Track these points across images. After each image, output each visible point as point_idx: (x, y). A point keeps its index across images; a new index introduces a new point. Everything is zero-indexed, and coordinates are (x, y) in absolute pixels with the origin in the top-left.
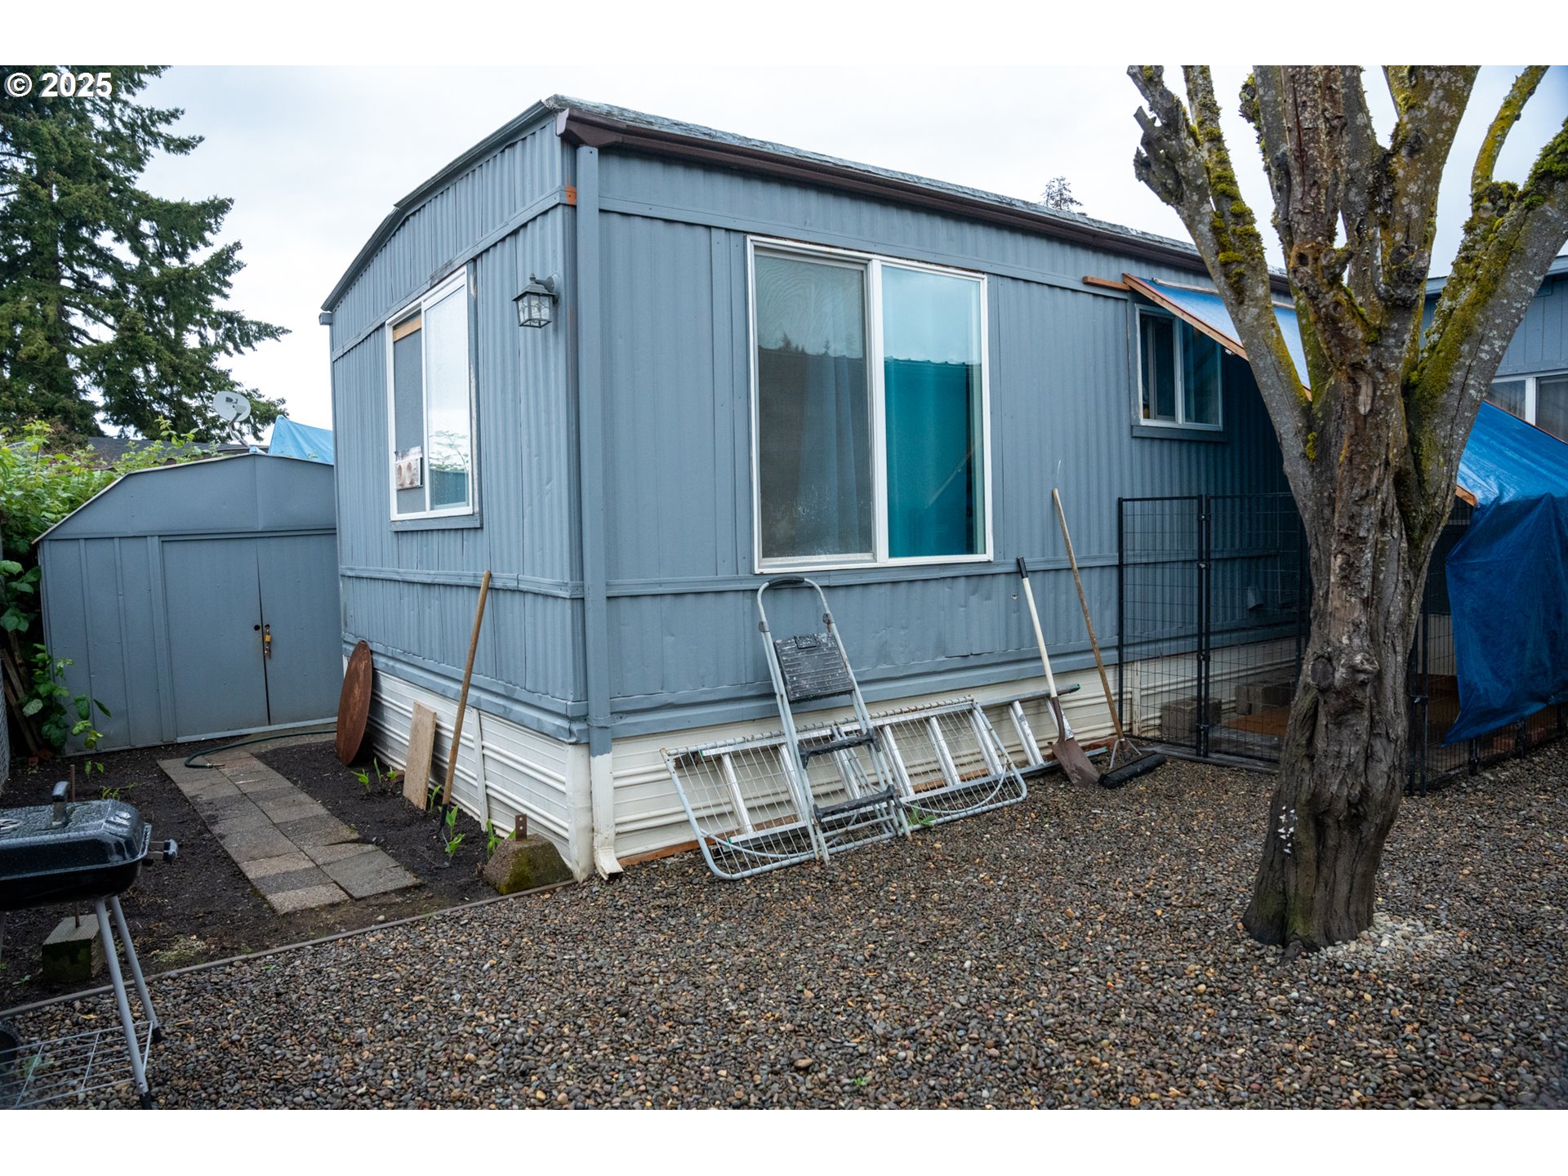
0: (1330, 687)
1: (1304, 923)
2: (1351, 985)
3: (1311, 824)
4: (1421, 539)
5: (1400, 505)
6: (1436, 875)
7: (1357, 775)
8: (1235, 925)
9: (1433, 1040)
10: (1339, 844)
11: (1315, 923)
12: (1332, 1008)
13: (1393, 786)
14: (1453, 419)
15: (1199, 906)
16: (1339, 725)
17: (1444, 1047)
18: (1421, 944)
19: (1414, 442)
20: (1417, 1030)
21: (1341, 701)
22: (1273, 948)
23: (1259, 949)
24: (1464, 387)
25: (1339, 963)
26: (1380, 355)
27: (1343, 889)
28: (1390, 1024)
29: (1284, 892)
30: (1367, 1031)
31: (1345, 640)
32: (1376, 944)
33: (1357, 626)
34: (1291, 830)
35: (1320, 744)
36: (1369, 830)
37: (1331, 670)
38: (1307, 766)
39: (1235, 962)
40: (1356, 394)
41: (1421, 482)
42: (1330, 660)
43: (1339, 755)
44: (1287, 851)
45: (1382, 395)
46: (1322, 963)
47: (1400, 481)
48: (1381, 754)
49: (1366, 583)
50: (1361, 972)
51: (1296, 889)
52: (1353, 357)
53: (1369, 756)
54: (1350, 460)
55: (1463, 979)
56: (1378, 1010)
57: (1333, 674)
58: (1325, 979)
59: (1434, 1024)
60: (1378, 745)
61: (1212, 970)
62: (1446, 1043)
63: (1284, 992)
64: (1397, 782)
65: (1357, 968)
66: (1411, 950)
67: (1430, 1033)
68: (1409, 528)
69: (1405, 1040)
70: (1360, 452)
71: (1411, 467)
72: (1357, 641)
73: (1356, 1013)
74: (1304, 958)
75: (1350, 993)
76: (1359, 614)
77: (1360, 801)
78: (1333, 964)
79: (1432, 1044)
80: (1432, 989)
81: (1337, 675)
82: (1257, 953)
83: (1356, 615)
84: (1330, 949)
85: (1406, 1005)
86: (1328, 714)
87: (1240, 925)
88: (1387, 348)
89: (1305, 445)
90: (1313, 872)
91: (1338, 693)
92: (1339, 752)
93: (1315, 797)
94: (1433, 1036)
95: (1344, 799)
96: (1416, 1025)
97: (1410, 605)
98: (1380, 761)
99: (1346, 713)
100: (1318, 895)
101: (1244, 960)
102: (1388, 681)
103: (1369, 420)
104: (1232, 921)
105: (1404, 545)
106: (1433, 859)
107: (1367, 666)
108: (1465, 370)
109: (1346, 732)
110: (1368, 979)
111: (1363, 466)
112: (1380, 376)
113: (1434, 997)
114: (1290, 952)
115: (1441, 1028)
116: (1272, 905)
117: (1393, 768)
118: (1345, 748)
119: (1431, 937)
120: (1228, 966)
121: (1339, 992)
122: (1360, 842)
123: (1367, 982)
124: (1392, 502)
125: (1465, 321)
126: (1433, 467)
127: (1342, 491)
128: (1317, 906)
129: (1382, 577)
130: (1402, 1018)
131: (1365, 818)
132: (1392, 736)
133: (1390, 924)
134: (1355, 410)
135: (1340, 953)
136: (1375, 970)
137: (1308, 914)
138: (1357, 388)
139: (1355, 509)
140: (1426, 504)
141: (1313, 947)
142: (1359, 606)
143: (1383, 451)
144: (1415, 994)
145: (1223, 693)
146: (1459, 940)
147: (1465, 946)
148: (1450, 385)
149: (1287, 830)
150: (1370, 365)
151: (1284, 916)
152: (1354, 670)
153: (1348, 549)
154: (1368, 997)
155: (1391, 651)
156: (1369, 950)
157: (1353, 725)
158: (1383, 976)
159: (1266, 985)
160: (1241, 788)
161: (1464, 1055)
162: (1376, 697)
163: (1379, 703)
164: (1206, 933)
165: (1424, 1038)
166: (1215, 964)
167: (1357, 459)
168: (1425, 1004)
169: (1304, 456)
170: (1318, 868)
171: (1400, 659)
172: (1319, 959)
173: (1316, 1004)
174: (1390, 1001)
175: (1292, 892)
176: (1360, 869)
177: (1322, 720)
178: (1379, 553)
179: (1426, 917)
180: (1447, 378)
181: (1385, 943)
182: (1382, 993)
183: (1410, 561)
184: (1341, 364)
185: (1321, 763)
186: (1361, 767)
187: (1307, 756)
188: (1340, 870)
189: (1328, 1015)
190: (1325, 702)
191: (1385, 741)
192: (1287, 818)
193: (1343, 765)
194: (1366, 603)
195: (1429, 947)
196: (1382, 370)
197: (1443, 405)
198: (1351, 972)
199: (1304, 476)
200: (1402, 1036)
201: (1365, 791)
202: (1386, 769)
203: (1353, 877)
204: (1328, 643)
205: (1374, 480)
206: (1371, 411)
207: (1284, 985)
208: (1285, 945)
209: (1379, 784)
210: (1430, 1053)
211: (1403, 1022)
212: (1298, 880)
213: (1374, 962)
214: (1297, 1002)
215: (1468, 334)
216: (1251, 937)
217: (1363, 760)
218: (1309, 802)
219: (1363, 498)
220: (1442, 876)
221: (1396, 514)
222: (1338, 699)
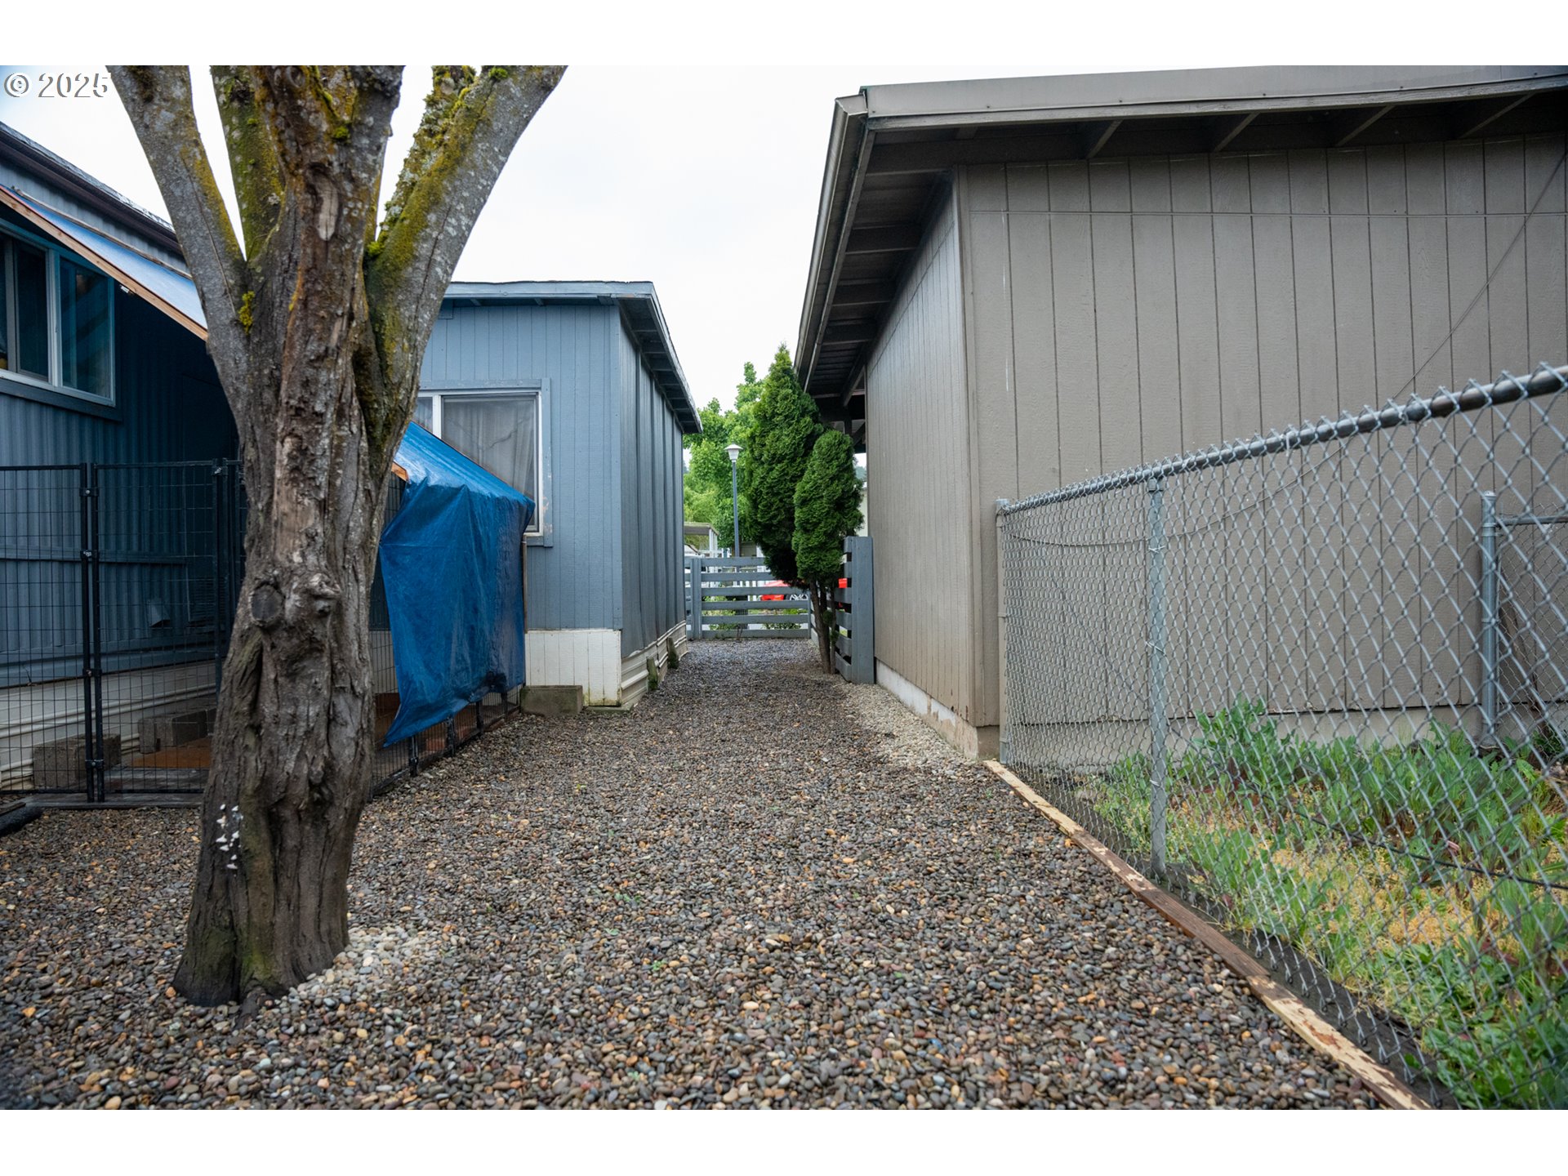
0: (280, 622)
1: (264, 962)
2: (337, 1025)
3: (263, 823)
4: (384, 440)
5: (360, 392)
6: (402, 876)
7: (318, 746)
8: (162, 994)
9: (451, 1059)
10: (301, 843)
11: (279, 957)
12: (320, 1062)
13: (363, 756)
14: (418, 299)
15: (102, 983)
16: (292, 676)
17: (465, 1063)
18: (408, 952)
19: (375, 318)
20: (430, 1054)
21: (295, 641)
22: (224, 1009)
23: (202, 1016)
24: (430, 263)
25: (317, 1002)
26: (350, 159)
27: (310, 903)
28: (397, 1058)
29: (232, 927)
30: (372, 1078)
31: (297, 558)
32: (357, 965)
33: (312, 538)
34: (236, 835)
35: (268, 708)
36: (336, 818)
37: (279, 598)
38: (251, 741)
39: (167, 1045)
40: (316, 210)
41: (384, 368)
42: (276, 586)
43: (294, 719)
44: (232, 866)
45: (349, 216)
46: (295, 1008)
47: (359, 362)
48: (345, 715)
49: (322, 479)
50: (347, 1004)
51: (249, 918)
52: (314, 154)
53: (332, 719)
54: (305, 303)
55: (461, 976)
56: (379, 1045)
57: (283, 604)
58: (303, 1028)
59: (447, 1039)
60: (342, 704)
61: (129, 1069)
62: (465, 1057)
63: (249, 1064)
64: (367, 751)
65: (341, 1001)
66: (398, 961)
67: (446, 1051)
68: (370, 425)
69: (419, 1071)
70: (318, 293)
71: (373, 346)
72: (311, 559)
73: (353, 1058)
74: (269, 1008)
75: (339, 1036)
76: (313, 522)
77: (324, 781)
78: (310, 1005)
79: (452, 1065)
80: (432, 999)
81: (289, 605)
82: (201, 1022)
83: (310, 522)
84: (302, 987)
85: (410, 1027)
86: (276, 662)
87: (170, 991)
88: (359, 150)
89: (238, 309)
90: (269, 888)
91: (290, 629)
92: (294, 716)
93: (265, 782)
94: (450, 1054)
95: (303, 779)
96: (428, 1047)
97: (371, 524)
98: (345, 724)
99: (301, 658)
100: (278, 919)
101: (181, 1039)
102: (350, 617)
103: (332, 248)
104: (159, 987)
105: (364, 444)
106: (395, 860)
107: (327, 590)
108: (431, 243)
109: (302, 686)
110: (357, 1010)
111: (322, 313)
112: (348, 187)
113: (437, 1007)
114: (249, 1006)
115: (457, 1040)
116: (217, 947)
117: (361, 732)
118: (302, 708)
119: (416, 940)
120: (156, 1054)
121: (324, 1039)
122: (327, 836)
123: (357, 1015)
124: (351, 386)
125: (432, 188)
126: (397, 351)
127: (292, 347)
128: (279, 933)
129: (338, 482)
130: (411, 1044)
131: (331, 803)
132: (358, 690)
133: (368, 938)
134: (313, 232)
135: (316, 988)
136: (364, 997)
137: (267, 947)
138: (318, 200)
139: (310, 372)
140: (389, 395)
141: (278, 991)
142: (314, 511)
143: (347, 296)
144: (415, 1011)
145: (123, 729)
146: (445, 936)
147: (454, 940)
148: (416, 258)
149: (229, 837)
150: (336, 170)
151: (234, 960)
152: (311, 595)
153: (301, 429)
154: (362, 1033)
155: (352, 578)
156: (350, 975)
157: (311, 676)
158: (374, 1001)
159: (220, 1063)
160: (154, 829)
161: (489, 1063)
162: (337, 641)
163: (340, 647)
164: (115, 1018)
165: (440, 1060)
166: (134, 1059)
167: (314, 303)
168: (431, 1019)
169: (237, 323)
170: (276, 881)
171: (362, 589)
172: (290, 1004)
173: (296, 1065)
174: (389, 1029)
175: (242, 922)
176: (329, 874)
177: (269, 673)
178: (337, 450)
179: (404, 921)
180: (412, 250)
181: (368, 961)
182: (378, 1022)
183: (371, 466)
184: (298, 166)
185: (270, 734)
186: (323, 735)
187: (251, 727)
188: (304, 879)
189: (317, 1074)
190: (273, 646)
191: (349, 697)
192: (228, 820)
193: (301, 732)
194: (322, 506)
195: (416, 952)
196: (352, 180)
197: (407, 281)
198: (334, 1008)
199: (236, 351)
200: (415, 1068)
201: (329, 766)
202: (353, 735)
203: (321, 886)
204: (274, 563)
205: (335, 336)
206: (335, 235)
207: (246, 1055)
208: (239, 998)
209: (347, 754)
210: (453, 1076)
211: (412, 1049)
212: (249, 904)
213: (360, 988)
214: (270, 1071)
215: (436, 202)
216: (188, 1003)
217: (324, 725)
218: (257, 791)
219: (320, 358)
220: (409, 875)
221: (355, 404)
222: (290, 638)
